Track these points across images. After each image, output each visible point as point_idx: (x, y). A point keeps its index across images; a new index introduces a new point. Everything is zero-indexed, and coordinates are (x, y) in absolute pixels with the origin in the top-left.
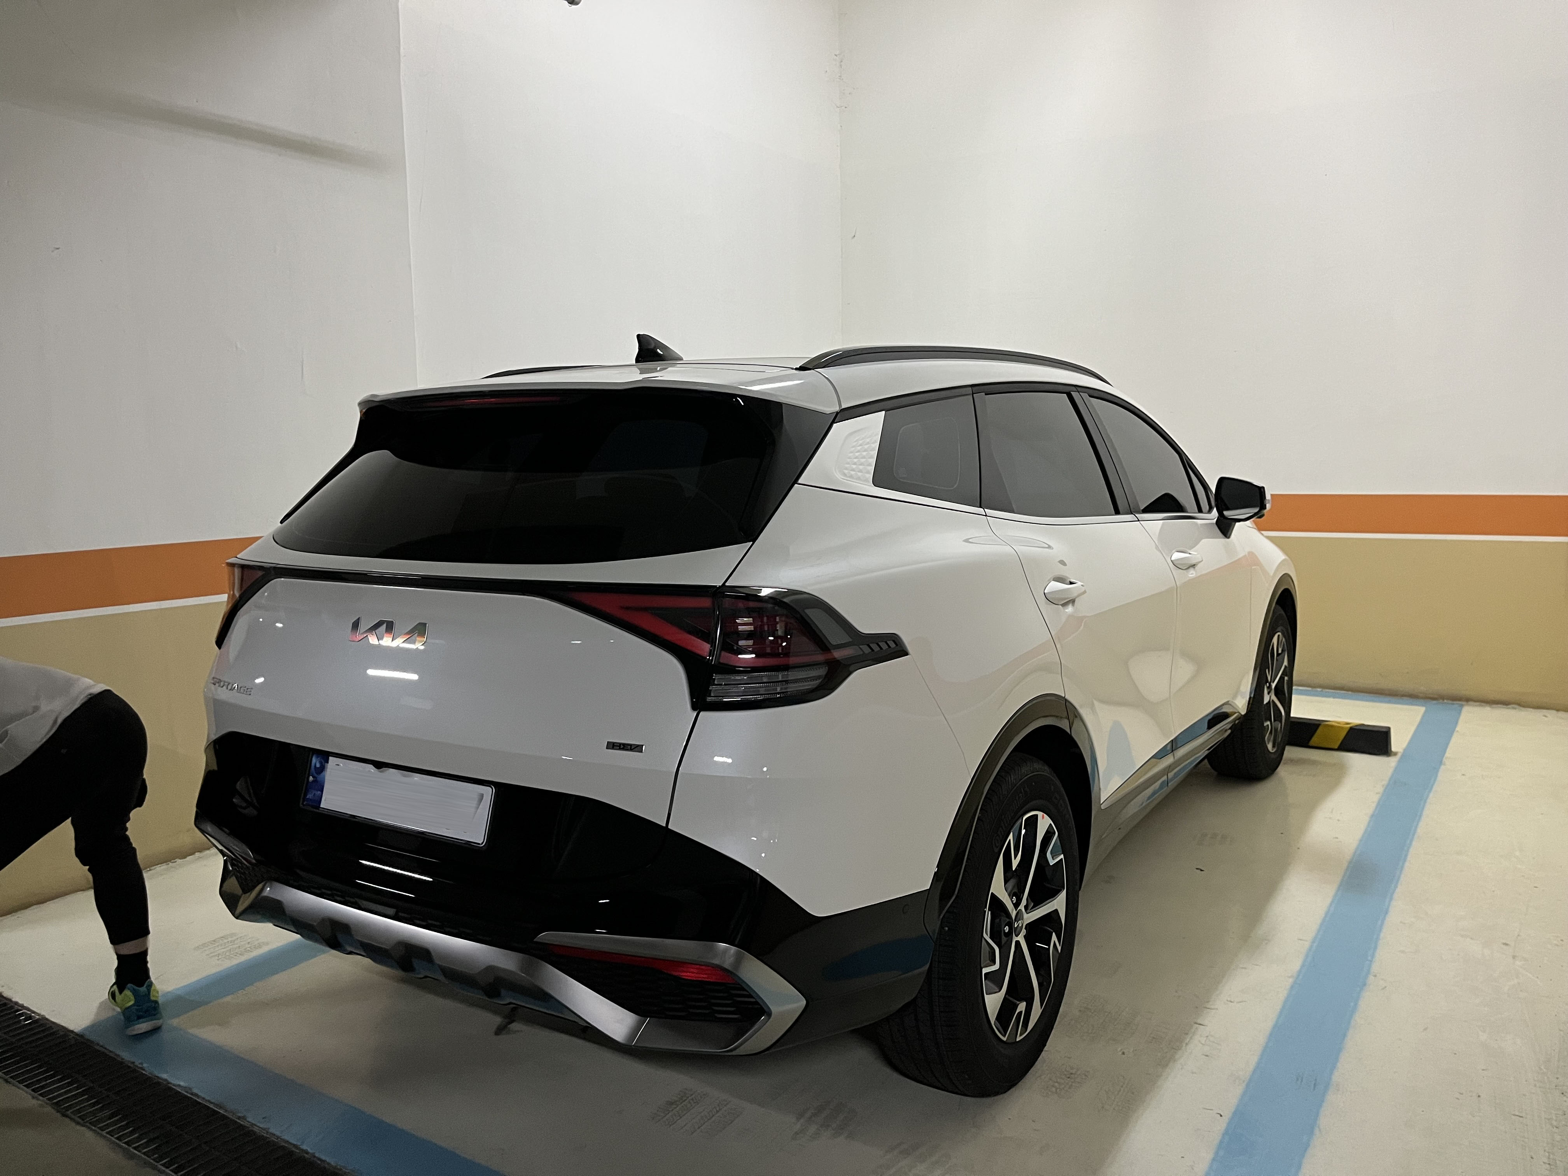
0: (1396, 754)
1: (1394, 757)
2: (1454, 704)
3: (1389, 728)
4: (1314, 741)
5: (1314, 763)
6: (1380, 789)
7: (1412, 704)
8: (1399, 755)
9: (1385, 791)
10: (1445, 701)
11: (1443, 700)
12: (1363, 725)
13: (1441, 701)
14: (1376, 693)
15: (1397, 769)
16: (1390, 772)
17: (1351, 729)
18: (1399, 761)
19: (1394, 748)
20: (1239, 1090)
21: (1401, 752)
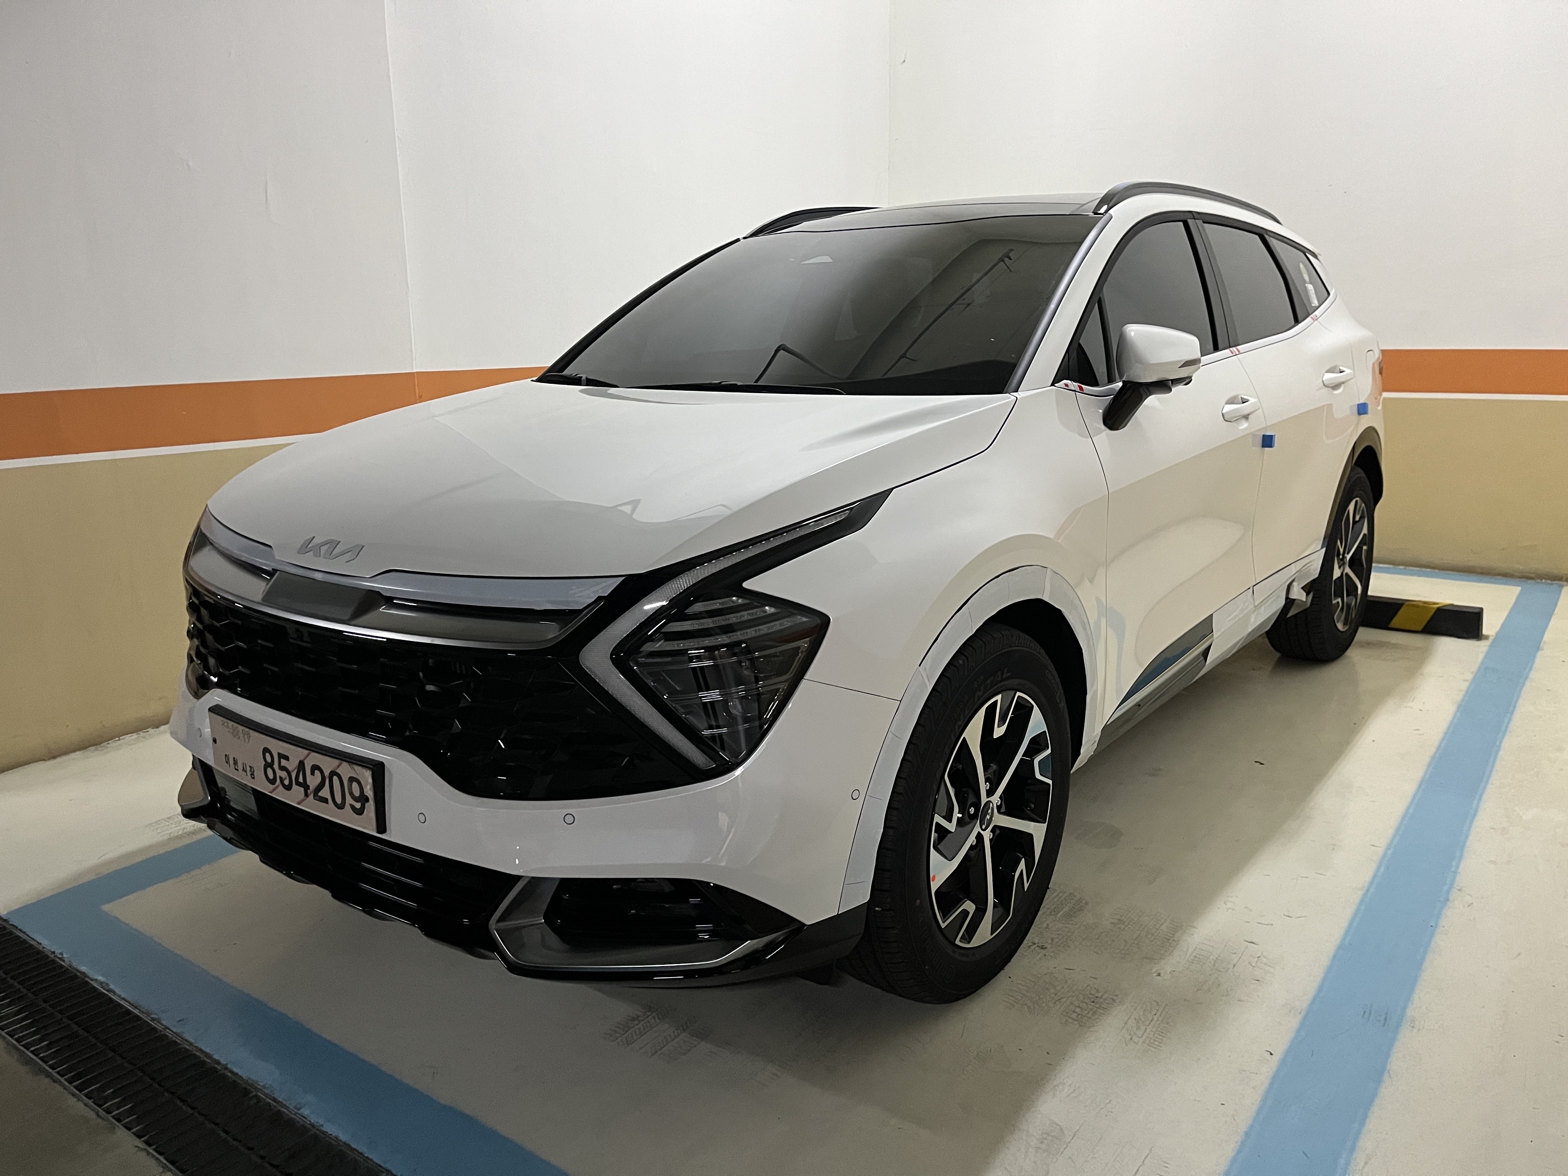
0: (1487, 638)
1: (1486, 641)
2: (1553, 584)
3: (1482, 609)
4: (1396, 622)
5: (1395, 646)
6: (1469, 677)
7: (1506, 584)
8: (1491, 638)
9: (1474, 679)
10: (1543, 581)
11: (1541, 580)
12: (1452, 605)
13: (1539, 580)
14: (1465, 572)
15: (1487, 656)
16: (1481, 657)
17: (1439, 609)
18: (1491, 646)
19: (1485, 631)
20: (1293, 1022)
21: (1493, 636)
